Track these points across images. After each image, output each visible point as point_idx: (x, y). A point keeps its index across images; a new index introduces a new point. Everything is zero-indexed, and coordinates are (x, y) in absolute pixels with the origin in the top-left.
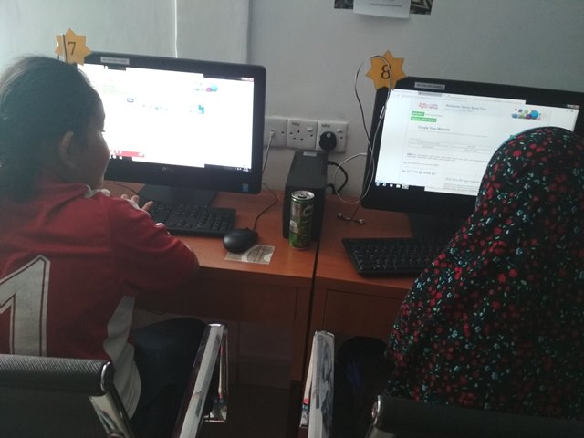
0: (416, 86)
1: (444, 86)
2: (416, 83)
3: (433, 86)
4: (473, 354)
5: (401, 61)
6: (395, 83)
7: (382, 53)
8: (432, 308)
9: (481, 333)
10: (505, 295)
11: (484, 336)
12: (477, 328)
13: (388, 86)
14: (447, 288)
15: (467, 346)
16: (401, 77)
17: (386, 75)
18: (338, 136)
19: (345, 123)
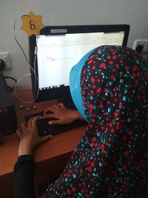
0: (51, 32)
1: (66, 30)
2: (51, 30)
3: (61, 31)
4: (121, 183)
5: (40, 17)
6: (39, 32)
7: (28, 13)
8: (91, 173)
9: (123, 171)
10: (129, 146)
11: (125, 172)
12: (120, 169)
13: (36, 33)
14: (97, 159)
15: (117, 181)
16: (42, 27)
17: (33, 27)
18: (5, 61)
19: (7, 53)
